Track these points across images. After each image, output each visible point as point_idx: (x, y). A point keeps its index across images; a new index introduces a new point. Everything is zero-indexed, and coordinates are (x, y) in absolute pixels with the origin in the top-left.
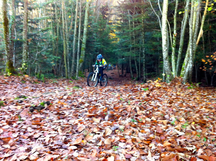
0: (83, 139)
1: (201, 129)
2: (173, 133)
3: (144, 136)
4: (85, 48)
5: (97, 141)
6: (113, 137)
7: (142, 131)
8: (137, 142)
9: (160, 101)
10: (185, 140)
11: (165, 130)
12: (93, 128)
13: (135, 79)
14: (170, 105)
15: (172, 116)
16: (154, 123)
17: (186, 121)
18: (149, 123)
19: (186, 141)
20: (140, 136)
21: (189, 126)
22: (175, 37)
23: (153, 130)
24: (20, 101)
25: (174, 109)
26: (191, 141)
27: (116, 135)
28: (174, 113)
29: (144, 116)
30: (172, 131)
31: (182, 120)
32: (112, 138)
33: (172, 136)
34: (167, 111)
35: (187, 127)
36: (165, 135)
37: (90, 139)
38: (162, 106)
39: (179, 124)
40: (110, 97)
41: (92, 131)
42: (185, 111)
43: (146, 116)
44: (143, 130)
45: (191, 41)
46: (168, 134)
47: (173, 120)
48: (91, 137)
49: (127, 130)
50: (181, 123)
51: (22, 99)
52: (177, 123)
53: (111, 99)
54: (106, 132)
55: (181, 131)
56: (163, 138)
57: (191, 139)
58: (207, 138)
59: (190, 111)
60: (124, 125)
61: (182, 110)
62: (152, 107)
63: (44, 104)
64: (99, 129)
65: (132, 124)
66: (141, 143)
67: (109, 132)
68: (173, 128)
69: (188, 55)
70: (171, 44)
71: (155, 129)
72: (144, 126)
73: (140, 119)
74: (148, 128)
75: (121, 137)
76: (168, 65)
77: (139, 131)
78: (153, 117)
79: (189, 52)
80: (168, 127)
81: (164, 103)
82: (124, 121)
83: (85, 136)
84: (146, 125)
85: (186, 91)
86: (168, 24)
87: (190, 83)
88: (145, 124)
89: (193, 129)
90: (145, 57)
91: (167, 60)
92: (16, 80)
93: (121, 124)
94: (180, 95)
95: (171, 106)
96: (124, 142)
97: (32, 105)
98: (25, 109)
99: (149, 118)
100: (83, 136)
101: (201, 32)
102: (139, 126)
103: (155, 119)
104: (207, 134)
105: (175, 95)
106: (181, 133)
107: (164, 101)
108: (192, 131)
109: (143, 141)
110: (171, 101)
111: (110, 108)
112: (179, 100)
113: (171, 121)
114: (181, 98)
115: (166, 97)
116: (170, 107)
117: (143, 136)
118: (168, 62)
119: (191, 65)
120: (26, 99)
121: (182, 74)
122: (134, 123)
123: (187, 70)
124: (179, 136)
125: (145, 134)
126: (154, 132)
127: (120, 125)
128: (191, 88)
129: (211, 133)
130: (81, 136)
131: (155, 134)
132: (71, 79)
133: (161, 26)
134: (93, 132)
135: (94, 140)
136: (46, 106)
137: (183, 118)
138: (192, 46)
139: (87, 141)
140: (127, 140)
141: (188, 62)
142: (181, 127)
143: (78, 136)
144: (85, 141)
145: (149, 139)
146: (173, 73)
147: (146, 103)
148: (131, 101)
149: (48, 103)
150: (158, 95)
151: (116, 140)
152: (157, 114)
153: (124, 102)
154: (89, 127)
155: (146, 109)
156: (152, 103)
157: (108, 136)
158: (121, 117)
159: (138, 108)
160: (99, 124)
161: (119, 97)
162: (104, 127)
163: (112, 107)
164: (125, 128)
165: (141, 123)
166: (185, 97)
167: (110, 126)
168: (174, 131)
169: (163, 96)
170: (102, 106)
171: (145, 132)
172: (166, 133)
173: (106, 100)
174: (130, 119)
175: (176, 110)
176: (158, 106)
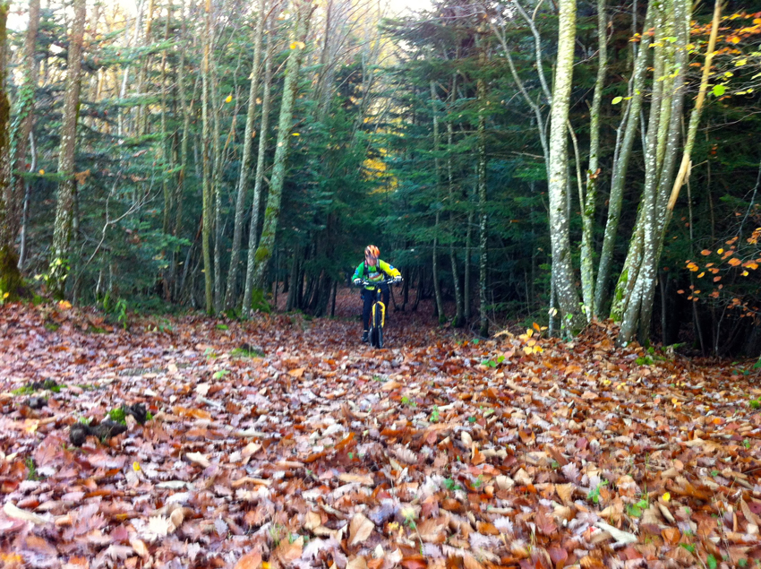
0: (265, 558)
1: (695, 521)
2: (598, 535)
3: (492, 545)
4: (277, 210)
5: (319, 565)
6: (379, 550)
7: (483, 529)
9: (544, 410)
10: (639, 561)
11: (565, 522)
12: (305, 513)
13: (451, 321)
14: (579, 426)
15: (588, 469)
16: (525, 495)
17: (638, 488)
18: (508, 496)
19: (643, 566)
20: (475, 547)
21: (651, 506)
22: (593, 180)
23: (523, 523)
24: (34, 402)
25: (594, 442)
27: (388, 543)
28: (596, 458)
29: (490, 468)
30: (595, 526)
31: (626, 486)
32: (373, 554)
33: (592, 546)
34: (570, 447)
35: (647, 512)
36: (568, 544)
37: (294, 556)
38: (552, 429)
39: (616, 499)
40: (366, 392)
41: (299, 525)
42: (632, 449)
43: (496, 467)
44: (487, 521)
45: (651, 197)
46: (576, 538)
47: (592, 485)
48: (297, 547)
49: (429, 523)
50: (624, 497)
51: (43, 393)
52: (608, 494)
53: (370, 397)
54: (351, 530)
55: (625, 526)
56: (560, 554)
57: (660, 559)
58: (718, 558)
59: (649, 451)
60: (418, 503)
61: (623, 444)
62: (513, 433)
63: (124, 414)
64: (325, 519)
65: (445, 497)
67: (362, 529)
68: (595, 515)
69: (637, 245)
70: (578, 204)
71: (532, 520)
72: (491, 509)
73: (475, 480)
74: (505, 515)
75: (407, 553)
76: (568, 277)
78: (521, 471)
79: (643, 237)
80: (577, 511)
81: (556, 417)
82: (416, 485)
83: (273, 545)
84: (497, 501)
85: (631, 372)
86: (569, 135)
87: (645, 345)
88: (494, 498)
89: (666, 521)
90: (486, 245)
91: (565, 260)
92: (26, 320)
93: (406, 497)
94: (610, 389)
95: (583, 429)
97: (80, 418)
98: (54, 433)
99: (505, 474)
100: (264, 544)
101: (686, 166)
102: (472, 505)
103: (528, 481)
104: (716, 539)
105: (594, 388)
106: (623, 538)
107: (557, 408)
108: (662, 526)
109: (486, 565)
110: (579, 411)
111: (365, 433)
112: (608, 408)
113: (587, 486)
114: (616, 398)
115: (563, 393)
116: (580, 432)
117: (486, 547)
118: (567, 267)
119: (649, 282)
120: (59, 392)
121: (614, 309)
122: (452, 496)
123: (634, 298)
124: (618, 549)
125: (496, 540)
126: (529, 530)
127: (402, 500)
128: (646, 362)
129: (730, 534)
130: (258, 546)
131: (532, 537)
132: (223, 318)
133: (544, 143)
134: (304, 531)
135: (307, 559)
136: (130, 421)
137: (628, 478)
138: (654, 213)
139: (282, 566)
140: (430, 561)
141: (637, 271)
142: (625, 512)
143: (246, 543)
145: (511, 558)
146: (586, 308)
147: (494, 418)
148: (442, 408)
149: (139, 413)
150: (534, 386)
151: (389, 561)
152: (536, 458)
153: (415, 413)
154: (286, 508)
155: (495, 438)
156: (517, 418)
157: (361, 546)
158: (406, 469)
159: (466, 438)
160: (324, 497)
161: (395, 391)
162: (344, 509)
163: (373, 430)
164: (420, 516)
165: (479, 493)
166: (630, 396)
167: (367, 504)
168: (599, 527)
169: (550, 391)
170: (334, 427)
171: (495, 532)
172: (571, 534)
173: (351, 403)
174: (439, 478)
175: (601, 444)
176: (536, 429)
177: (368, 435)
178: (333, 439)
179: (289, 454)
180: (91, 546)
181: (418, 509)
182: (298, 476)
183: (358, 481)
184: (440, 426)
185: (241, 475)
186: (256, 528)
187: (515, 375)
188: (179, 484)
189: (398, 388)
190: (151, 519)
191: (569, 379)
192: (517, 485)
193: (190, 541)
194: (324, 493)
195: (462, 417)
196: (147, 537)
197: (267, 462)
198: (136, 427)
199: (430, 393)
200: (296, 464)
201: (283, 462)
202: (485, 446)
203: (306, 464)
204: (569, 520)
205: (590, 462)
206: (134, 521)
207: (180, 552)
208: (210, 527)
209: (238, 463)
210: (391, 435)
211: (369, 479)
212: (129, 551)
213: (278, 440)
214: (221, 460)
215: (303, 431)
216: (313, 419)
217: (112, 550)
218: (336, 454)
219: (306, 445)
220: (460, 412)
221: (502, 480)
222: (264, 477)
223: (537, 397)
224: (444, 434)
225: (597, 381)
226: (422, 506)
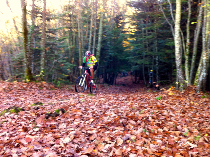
0: (94, 149)
2: (186, 145)
5: (108, 151)
7: (154, 143)
8: (148, 154)
9: (173, 111)
10: (197, 152)
11: (177, 141)
12: (105, 137)
13: (149, 86)
14: (183, 115)
15: (184, 127)
16: (166, 134)
17: (199, 132)
18: (161, 134)
19: (198, 154)
20: (151, 147)
21: (202, 137)
22: (188, 45)
23: (165, 141)
24: (36, 108)
25: (187, 120)
26: (204, 154)
27: (127, 146)
28: (187, 124)
29: (156, 126)
30: (185, 143)
31: (195, 132)
32: (123, 148)
33: (184, 148)
34: (180, 121)
35: (200, 139)
36: (177, 147)
37: (102, 148)
38: (175, 116)
39: (192, 135)
40: (123, 106)
41: (103, 140)
42: (198, 122)
43: (158, 126)
44: (155, 141)
47: (185, 132)
48: (103, 146)
49: (138, 141)
50: (194, 135)
51: (38, 106)
52: (189, 134)
54: (117, 142)
55: (194, 143)
56: (175, 150)
57: (203, 152)
59: (203, 122)
60: (136, 135)
61: (195, 120)
62: (164, 117)
63: (59, 111)
64: (110, 139)
66: (153, 155)
67: (120, 142)
68: (186, 139)
69: (201, 64)
70: (184, 52)
71: (167, 140)
72: (156, 137)
73: (152, 130)
74: (160, 139)
75: (132, 148)
76: (181, 73)
77: (151, 142)
78: (165, 127)
79: (203, 61)
80: (180, 138)
81: (177, 112)
82: (135, 131)
83: (96, 145)
84: (158, 135)
85: (200, 100)
86: (181, 33)
87: (204, 92)
88: (157, 134)
89: (206, 142)
91: (181, 68)
92: (34, 87)
93: (133, 134)
94: (193, 105)
95: (184, 116)
96: (135, 153)
97: (48, 112)
98: (41, 116)
99: (161, 128)
100: (94, 145)
102: (151, 136)
103: (167, 130)
105: (189, 105)
106: (193, 146)
107: (177, 110)
109: (154, 152)
110: (184, 111)
111: (122, 116)
112: (192, 110)
113: (184, 132)
114: (195, 107)
115: (179, 106)
116: (183, 117)
117: (154, 148)
118: (181, 70)
119: (205, 74)
120: (42, 105)
121: (195, 82)
122: (145, 134)
123: (201, 79)
124: (191, 149)
125: (157, 146)
126: (166, 143)
127: (131, 135)
128: (204, 97)
130: (93, 145)
131: (167, 145)
134: (104, 142)
135: (105, 149)
136: (60, 113)
137: (196, 129)
139: (99, 151)
140: (138, 151)
141: (201, 71)
142: (194, 139)
143: (90, 144)
144: (96, 151)
145: (161, 151)
146: (187, 82)
147: (159, 113)
148: (144, 110)
149: (63, 111)
150: (171, 104)
151: (127, 150)
152: (170, 124)
153: (136, 111)
154: (100, 136)
155: (159, 119)
156: (165, 113)
157: (119, 146)
158: (133, 126)
159: (150, 118)
160: (110, 133)
161: (131, 105)
162: (115, 137)
163: (124, 116)
164: (136, 138)
165: (153, 133)
166: (199, 107)
167: (122, 135)
168: (186, 143)
169: (176, 105)
170: (114, 115)
171: (157, 144)
172: (178, 145)
174: (142, 129)
175: (189, 120)
176: (171, 116)
177: (123, 117)
178: (114, 118)
179: (101, 122)
180: (50, 144)
181: (136, 137)
182: (104, 127)
183: (119, 129)
184: (143, 115)
185: (88, 127)
186: (92, 141)
187: (166, 101)
188: (73, 129)
189: (132, 104)
190: (65, 138)
191: (181, 102)
192: (164, 131)
193: (75, 144)
194: (110, 132)
195: (149, 112)
196: (64, 142)
197: (95, 124)
198: (62, 114)
199: (140, 106)
200: (103, 124)
201: (100, 124)
202: (156, 120)
203: (106, 124)
204: (178, 141)
205: (185, 125)
206: (61, 138)
207: (73, 147)
208: (80, 140)
209: (88, 124)
210: (129, 117)
211: (123, 129)
212: (59, 146)
213: (98, 118)
214: (84, 123)
215: (105, 116)
216: (108, 113)
217: (55, 146)
218: (114, 122)
219: (106, 119)
220: (149, 111)
221: (160, 130)
222: (95, 128)
223: (172, 107)
224: (144, 117)
225: (190, 103)
226: (137, 136)
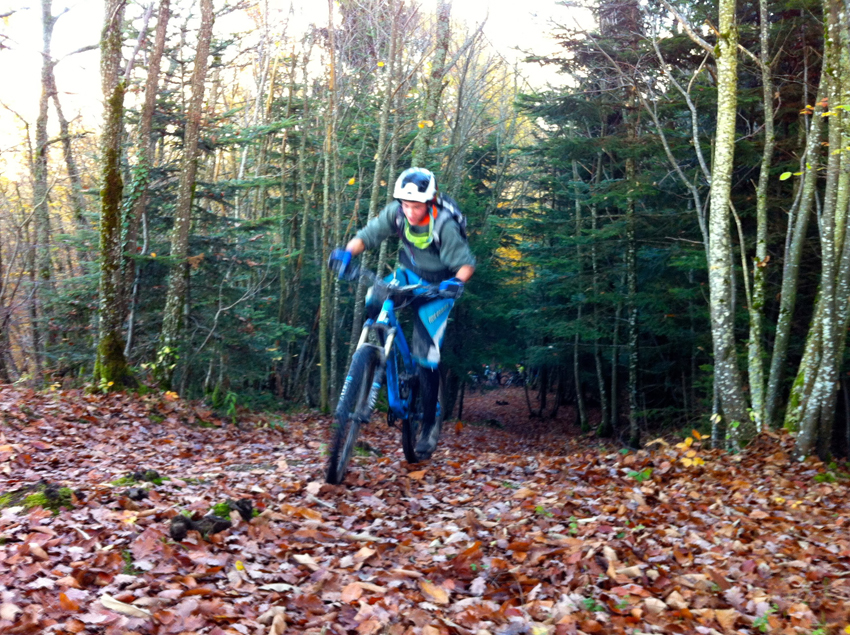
9: (704, 529)
12: (422, 626)
13: (595, 430)
14: (745, 547)
15: (754, 595)
16: (680, 620)
17: (815, 618)
18: (658, 620)
22: (762, 269)
24: (134, 493)
25: (763, 565)
28: (766, 583)
29: (638, 589)
31: (799, 615)
34: (734, 570)
38: (713, 550)
39: (789, 628)
40: (495, 499)
42: (809, 576)
43: (645, 588)
45: (829, 287)
47: (759, 613)
50: (797, 628)
51: (144, 485)
52: (778, 623)
53: (500, 505)
59: (830, 577)
60: (553, 623)
61: (797, 569)
62: (669, 552)
63: (229, 509)
64: (445, 634)
65: (584, 618)
69: (814, 342)
70: (744, 296)
72: (639, 634)
73: (619, 601)
76: (733, 379)
78: (674, 594)
79: (821, 333)
81: (718, 536)
82: (551, 603)
84: (646, 625)
85: (809, 489)
86: (732, 220)
87: (826, 460)
88: (641, 622)
90: (637, 343)
91: (730, 359)
92: (130, 410)
93: (539, 616)
94: (783, 508)
95: (750, 551)
97: (182, 512)
98: (154, 526)
99: (656, 596)
102: (615, 628)
103: (683, 605)
105: (765, 506)
107: (719, 528)
110: (746, 530)
111: (493, 543)
112: (781, 529)
113: (753, 614)
114: (790, 518)
115: (728, 511)
116: (747, 554)
118: (732, 367)
119: (829, 385)
120: (162, 484)
121: (789, 418)
122: (593, 617)
123: (812, 403)
127: (535, 619)
128: (828, 479)
133: (703, 227)
136: (235, 517)
137: (803, 606)
138: (834, 306)
141: (815, 374)
146: (756, 415)
147: (644, 534)
148: (582, 521)
149: (245, 509)
152: (693, 580)
153: (551, 524)
155: (647, 558)
156: (671, 535)
158: (539, 586)
159: (610, 555)
160: (444, 609)
161: (529, 499)
162: (467, 624)
163: (502, 541)
165: (625, 616)
166: (808, 516)
167: (494, 621)
169: (712, 507)
170: (457, 535)
173: (477, 510)
174: (578, 597)
175: (772, 568)
176: (694, 549)
177: (496, 546)
178: (457, 548)
179: (405, 562)
181: (552, 628)
185: (352, 580)
188: (285, 587)
189: (531, 496)
191: (734, 496)
197: (380, 569)
198: (241, 524)
199: (569, 504)
200: (413, 573)
201: (399, 569)
203: (426, 573)
205: (757, 588)
209: (350, 569)
213: (394, 546)
214: (331, 564)
215: (422, 537)
216: (434, 527)
219: (427, 553)
221: (652, 602)
222: (379, 583)
223: (695, 514)
225: (768, 499)
226: (557, 626)
